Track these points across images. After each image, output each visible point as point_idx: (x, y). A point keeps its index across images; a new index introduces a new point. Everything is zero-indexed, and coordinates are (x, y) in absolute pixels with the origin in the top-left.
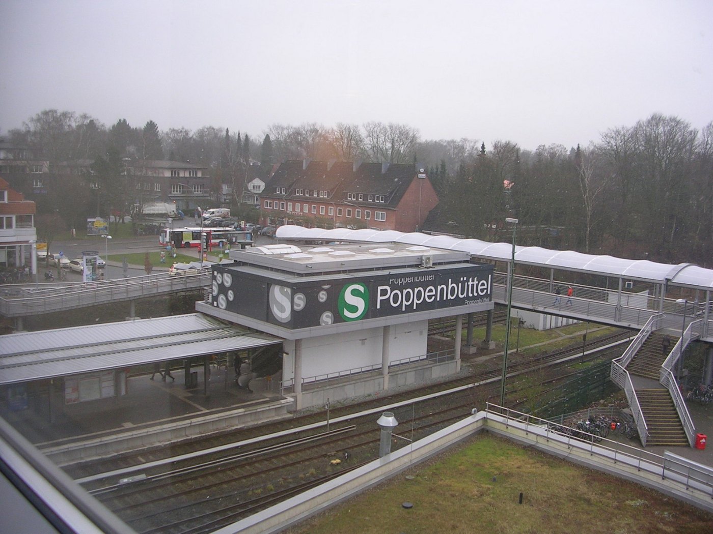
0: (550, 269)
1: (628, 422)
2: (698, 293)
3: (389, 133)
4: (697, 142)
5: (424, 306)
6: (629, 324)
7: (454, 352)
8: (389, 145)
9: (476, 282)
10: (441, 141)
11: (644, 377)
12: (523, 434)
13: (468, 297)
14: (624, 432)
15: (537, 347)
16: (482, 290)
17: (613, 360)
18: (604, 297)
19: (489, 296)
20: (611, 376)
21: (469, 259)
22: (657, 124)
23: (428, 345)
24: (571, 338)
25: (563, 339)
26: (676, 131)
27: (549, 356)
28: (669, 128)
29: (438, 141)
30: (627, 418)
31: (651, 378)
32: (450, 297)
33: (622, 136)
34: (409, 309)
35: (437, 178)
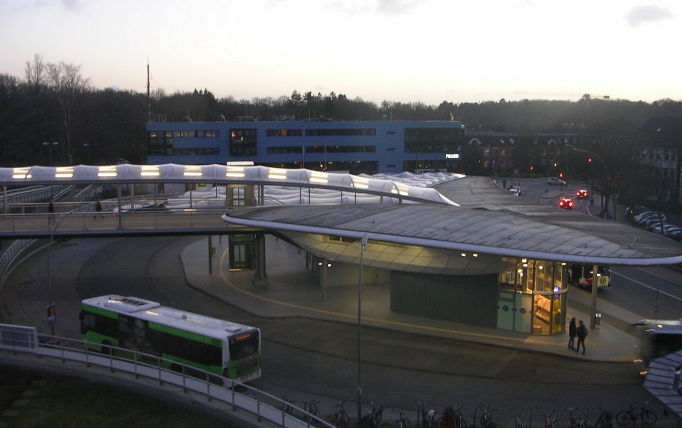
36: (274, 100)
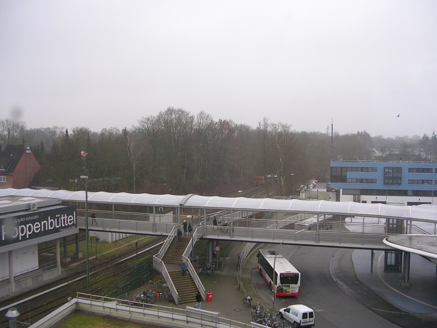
0: (112, 204)
1: (167, 292)
2: (199, 211)
3: (6, 125)
4: (194, 123)
5: (34, 235)
6: (161, 233)
7: (56, 262)
8: (6, 133)
9: (66, 217)
10: (41, 128)
11: (173, 264)
12: (101, 309)
13: (62, 227)
14: (165, 298)
15: (109, 253)
16: (70, 222)
17: (154, 256)
18: (147, 218)
19: (75, 225)
20: (154, 266)
21: (61, 203)
22: (171, 113)
23: (39, 260)
24: (129, 245)
25: (124, 246)
26: (182, 117)
27: (117, 258)
28: (178, 115)
29: (39, 129)
30: (165, 290)
31: (177, 264)
32: (50, 228)
33: (151, 121)
34: (24, 238)
35: (38, 152)
36: (410, 138)
